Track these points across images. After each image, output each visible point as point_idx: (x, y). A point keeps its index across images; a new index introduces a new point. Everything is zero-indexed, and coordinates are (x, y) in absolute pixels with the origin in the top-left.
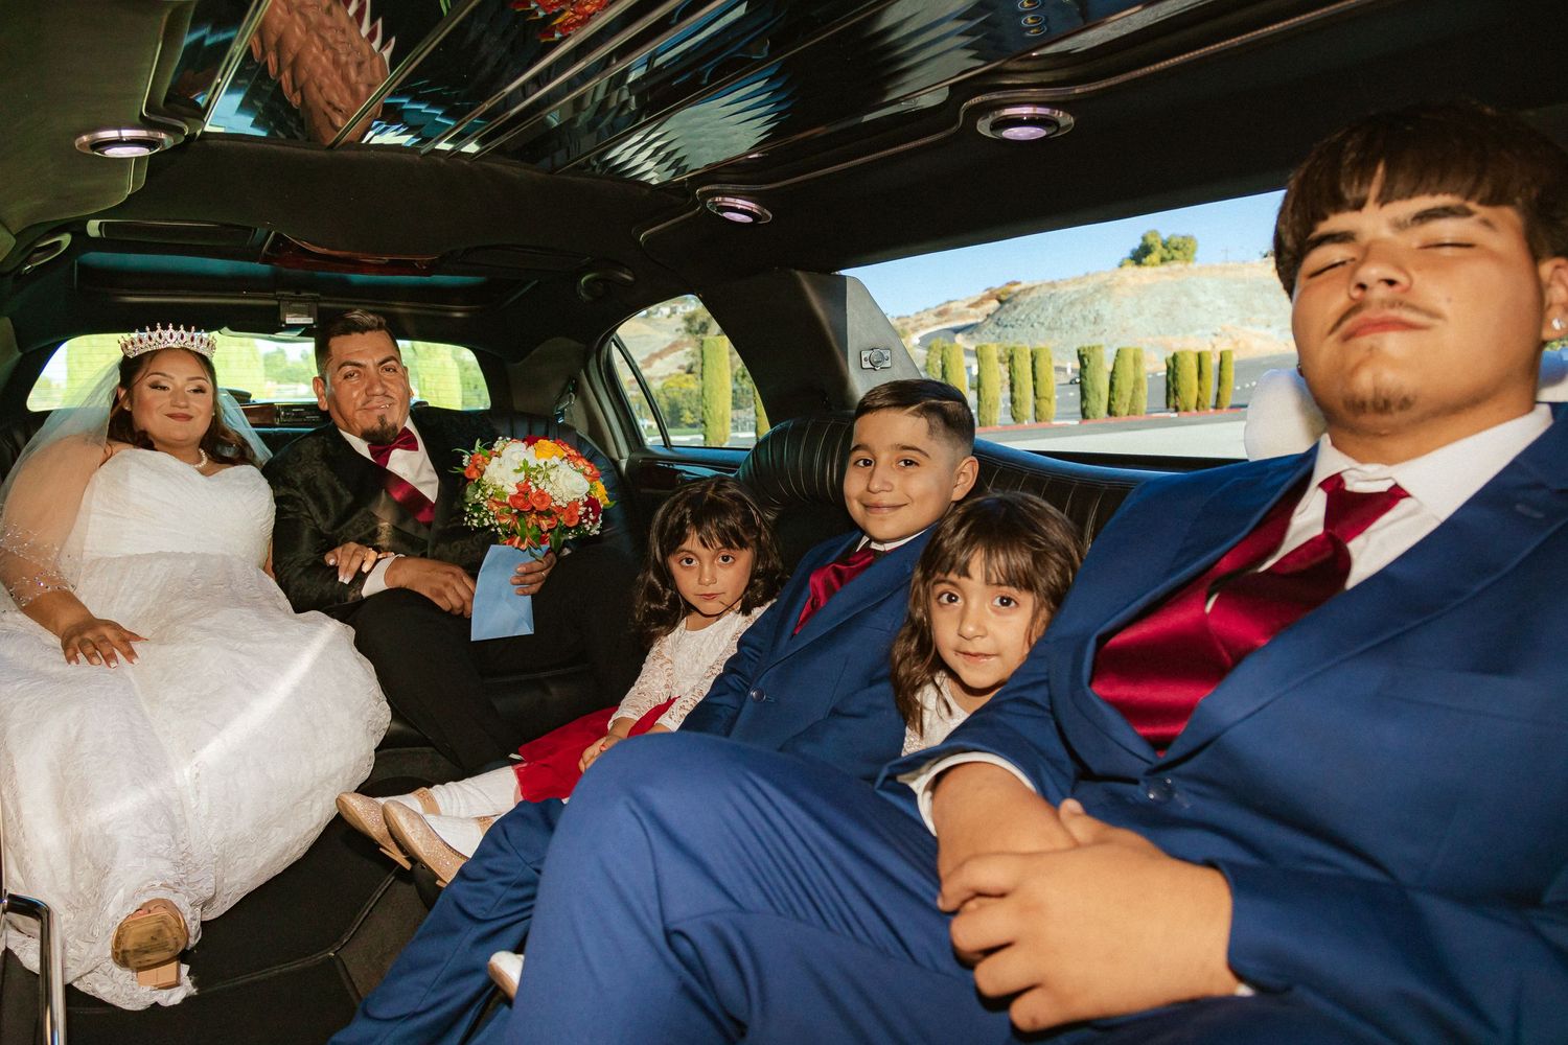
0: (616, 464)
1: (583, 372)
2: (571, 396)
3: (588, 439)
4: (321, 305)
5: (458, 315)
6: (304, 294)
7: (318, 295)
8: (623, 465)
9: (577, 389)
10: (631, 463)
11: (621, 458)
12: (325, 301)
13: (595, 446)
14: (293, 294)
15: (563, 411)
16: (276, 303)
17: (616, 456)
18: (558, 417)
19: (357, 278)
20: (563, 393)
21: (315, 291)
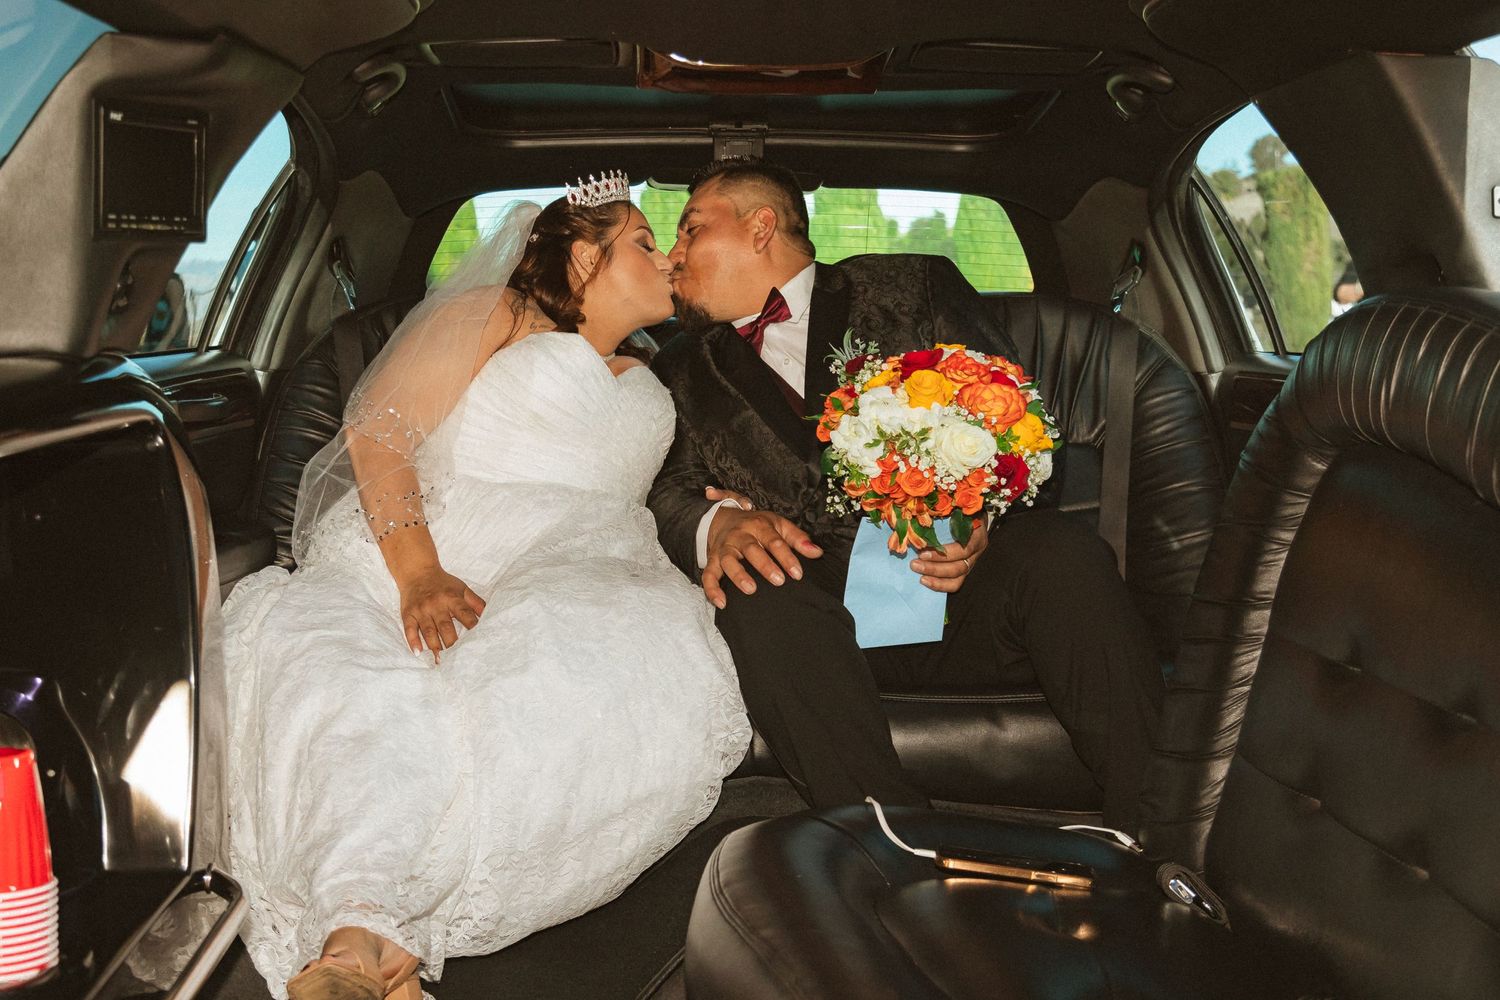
0: (1202, 380)
1: (1149, 233)
2: (1136, 272)
3: (1158, 339)
4: (769, 141)
5: (960, 148)
6: (745, 127)
7: (766, 126)
8: (1214, 381)
9: (1146, 262)
10: (1225, 376)
11: (1211, 371)
12: (775, 136)
13: (1169, 351)
14: (733, 127)
15: (1122, 295)
16: (710, 140)
17: (1202, 368)
18: (1115, 303)
19: (829, 99)
20: (1127, 267)
21: (761, 121)
